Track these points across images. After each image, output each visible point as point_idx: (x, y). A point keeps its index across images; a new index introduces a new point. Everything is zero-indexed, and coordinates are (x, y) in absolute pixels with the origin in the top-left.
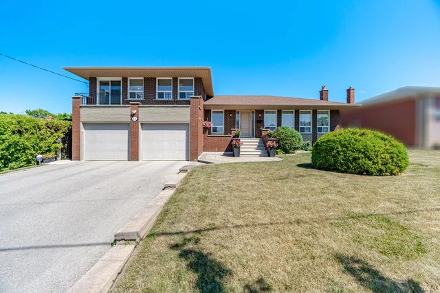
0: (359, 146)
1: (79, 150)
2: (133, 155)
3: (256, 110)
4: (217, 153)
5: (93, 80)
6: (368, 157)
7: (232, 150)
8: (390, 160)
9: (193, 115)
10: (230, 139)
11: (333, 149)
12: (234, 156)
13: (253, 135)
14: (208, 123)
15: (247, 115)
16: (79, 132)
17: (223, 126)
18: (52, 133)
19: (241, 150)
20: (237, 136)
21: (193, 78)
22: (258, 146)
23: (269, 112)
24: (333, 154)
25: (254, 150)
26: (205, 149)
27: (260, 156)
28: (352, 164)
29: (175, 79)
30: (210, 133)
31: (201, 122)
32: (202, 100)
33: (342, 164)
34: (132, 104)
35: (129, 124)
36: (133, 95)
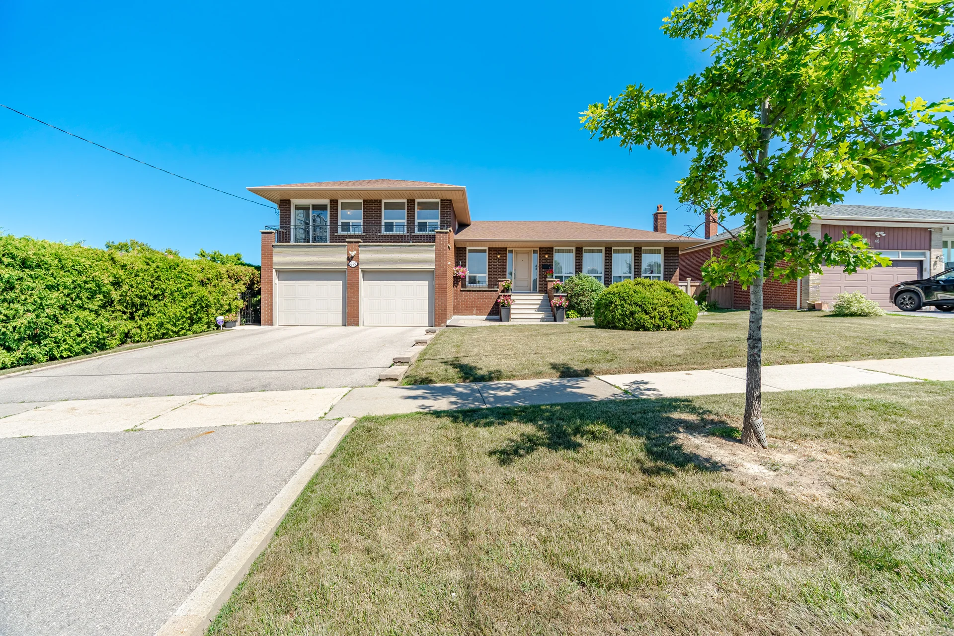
0: (637, 298)
1: (272, 310)
2: (351, 316)
3: (540, 248)
4: (474, 317)
5: (284, 204)
6: (645, 311)
7: (498, 311)
8: (669, 314)
9: (439, 258)
10: (495, 295)
11: (612, 303)
12: (501, 320)
13: (535, 290)
14: (462, 269)
15: (526, 256)
16: (271, 283)
17: (486, 275)
18: (233, 285)
19: (512, 311)
20: (506, 290)
21: (439, 200)
22: (541, 305)
23: (562, 251)
24: (611, 308)
25: (533, 311)
26: (457, 311)
27: (542, 320)
28: (629, 320)
29: (411, 202)
30: (464, 286)
31: (452, 269)
32: (452, 234)
33: (619, 320)
34: (349, 242)
35: (345, 271)
36: (346, 226)
